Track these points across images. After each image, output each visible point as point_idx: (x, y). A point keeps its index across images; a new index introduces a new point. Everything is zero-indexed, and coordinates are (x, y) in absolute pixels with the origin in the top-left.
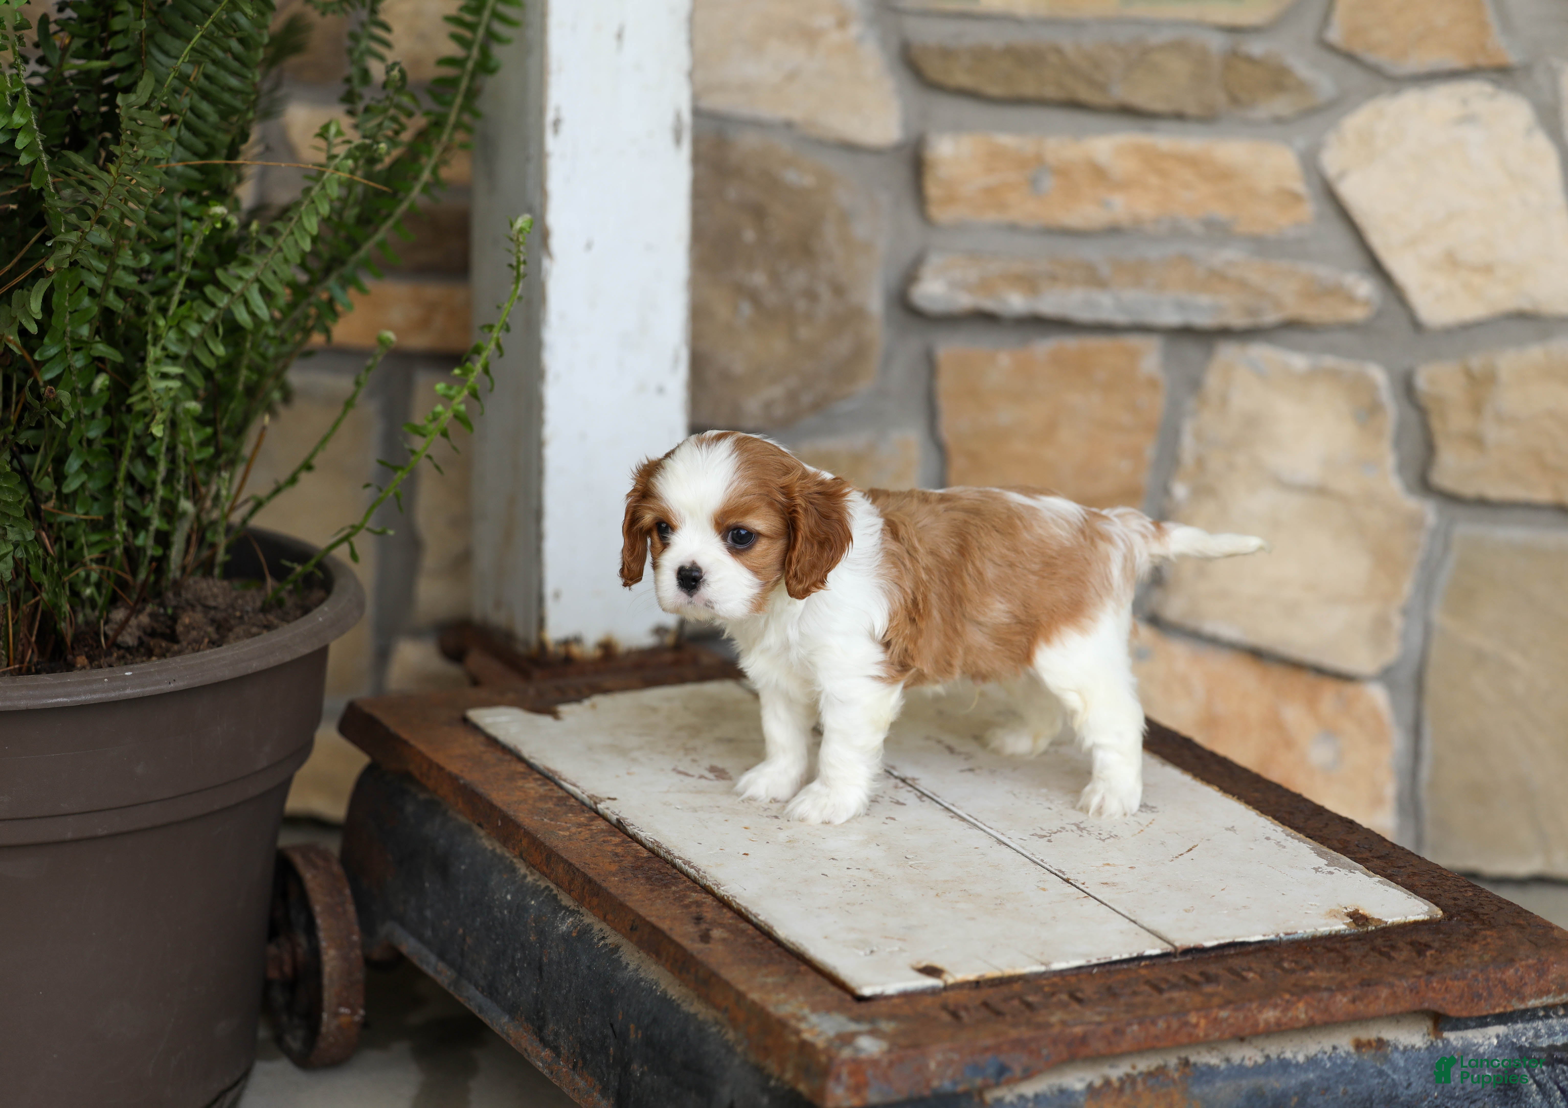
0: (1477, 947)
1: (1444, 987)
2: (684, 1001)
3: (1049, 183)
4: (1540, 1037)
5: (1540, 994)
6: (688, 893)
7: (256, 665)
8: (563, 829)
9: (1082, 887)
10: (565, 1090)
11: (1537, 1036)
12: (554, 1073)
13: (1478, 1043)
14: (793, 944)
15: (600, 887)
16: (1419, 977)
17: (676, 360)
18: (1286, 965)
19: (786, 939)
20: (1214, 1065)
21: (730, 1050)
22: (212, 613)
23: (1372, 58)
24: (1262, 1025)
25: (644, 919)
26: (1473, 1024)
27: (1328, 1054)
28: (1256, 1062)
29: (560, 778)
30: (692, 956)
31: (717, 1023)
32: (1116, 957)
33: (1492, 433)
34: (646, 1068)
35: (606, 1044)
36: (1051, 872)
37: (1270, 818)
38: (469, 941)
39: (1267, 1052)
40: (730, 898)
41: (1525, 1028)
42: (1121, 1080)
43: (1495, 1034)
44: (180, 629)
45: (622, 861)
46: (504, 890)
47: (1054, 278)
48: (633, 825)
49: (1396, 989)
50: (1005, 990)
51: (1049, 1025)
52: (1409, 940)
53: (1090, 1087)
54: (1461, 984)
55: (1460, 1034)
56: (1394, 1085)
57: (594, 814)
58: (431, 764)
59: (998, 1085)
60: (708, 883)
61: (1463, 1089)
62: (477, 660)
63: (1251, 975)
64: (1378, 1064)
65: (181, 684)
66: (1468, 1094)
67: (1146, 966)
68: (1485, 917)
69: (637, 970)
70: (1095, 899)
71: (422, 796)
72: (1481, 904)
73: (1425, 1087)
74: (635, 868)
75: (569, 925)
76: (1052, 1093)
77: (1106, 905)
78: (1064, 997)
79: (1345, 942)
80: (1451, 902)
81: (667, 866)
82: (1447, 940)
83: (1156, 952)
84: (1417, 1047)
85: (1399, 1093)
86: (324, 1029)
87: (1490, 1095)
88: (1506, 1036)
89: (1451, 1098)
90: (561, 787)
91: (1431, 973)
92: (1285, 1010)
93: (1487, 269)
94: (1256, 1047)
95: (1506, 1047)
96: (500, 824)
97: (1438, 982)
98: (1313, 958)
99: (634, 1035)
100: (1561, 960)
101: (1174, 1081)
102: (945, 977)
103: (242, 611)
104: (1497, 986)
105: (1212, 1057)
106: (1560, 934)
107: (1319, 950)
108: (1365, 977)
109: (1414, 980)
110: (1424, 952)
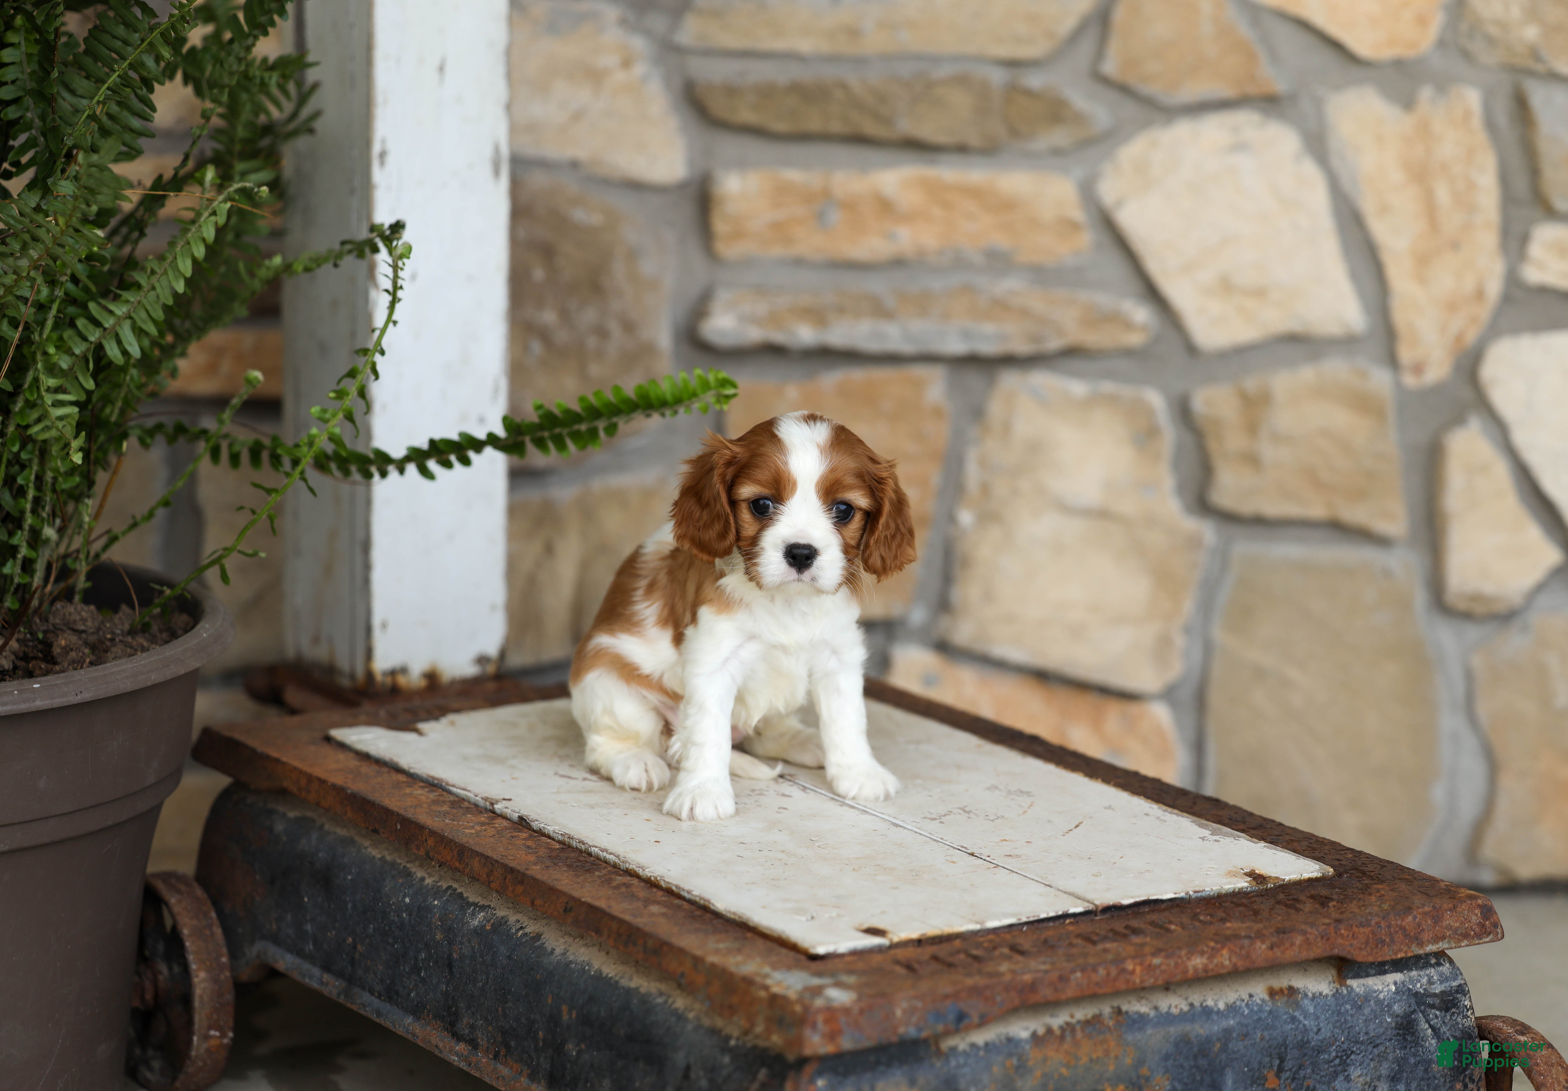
0: (1373, 898)
1: (1351, 934)
2: (622, 978)
3: (835, 217)
4: (1433, 983)
5: (1437, 939)
6: (613, 876)
7: (155, 678)
8: (467, 828)
9: (988, 859)
10: (487, 1080)
11: (1430, 982)
12: (473, 1065)
13: (1378, 990)
14: (734, 914)
15: (524, 875)
16: (1329, 925)
17: (496, 390)
18: (1202, 918)
19: (726, 911)
20: (1144, 1013)
21: (680, 1017)
22: (84, 635)
23: (1144, 89)
24: (1191, 971)
25: (579, 900)
26: (1373, 972)
27: (1246, 1001)
28: (1181, 1010)
29: (447, 784)
30: (638, 929)
32: (1043, 916)
33: (1268, 451)
34: (583, 1046)
35: (533, 1029)
36: (954, 848)
37: (1142, 797)
38: (361, 948)
39: (1190, 1000)
40: (659, 878)
41: (1420, 975)
42: (1061, 1028)
43: (1393, 981)
44: (56, 650)
45: (537, 852)
46: (401, 894)
47: (841, 310)
48: (537, 821)
49: (1308, 936)
50: (947, 945)
51: (998, 975)
52: (1308, 894)
53: (1034, 1035)
54: (1366, 930)
55: (1361, 981)
56: (1306, 1030)
57: (493, 814)
58: (310, 778)
59: (955, 1031)
60: (631, 867)
61: (1367, 1033)
62: (294, 697)
63: (1173, 927)
65: (87, 696)
66: (1371, 1038)
67: (1071, 923)
68: (1372, 874)
69: (565, 954)
70: (1006, 869)
71: (292, 814)
72: (1364, 864)
73: (1332, 1032)
74: (553, 857)
75: (481, 920)
76: (1000, 1041)
77: (1016, 873)
78: (1006, 950)
79: (1250, 897)
80: (1337, 862)
81: (583, 854)
82: (1344, 893)
83: (1079, 909)
84: (1324, 994)
85: (1310, 1037)
86: (193, 1053)
87: (1391, 1040)
88: (1403, 983)
89: (1357, 1042)
90: (450, 792)
91: (1338, 921)
92: (1211, 957)
93: (1260, 293)
94: (1180, 996)
95: (1403, 993)
96: (398, 829)
97: (1345, 930)
98: (1225, 912)
99: (567, 1016)
100: (1455, 907)
101: (1109, 1028)
102: (890, 936)
103: (113, 633)
104: (1398, 932)
105: (1142, 1006)
106: (1446, 885)
107: (1228, 904)
108: (1279, 925)
109: (1324, 927)
110: (1327, 903)
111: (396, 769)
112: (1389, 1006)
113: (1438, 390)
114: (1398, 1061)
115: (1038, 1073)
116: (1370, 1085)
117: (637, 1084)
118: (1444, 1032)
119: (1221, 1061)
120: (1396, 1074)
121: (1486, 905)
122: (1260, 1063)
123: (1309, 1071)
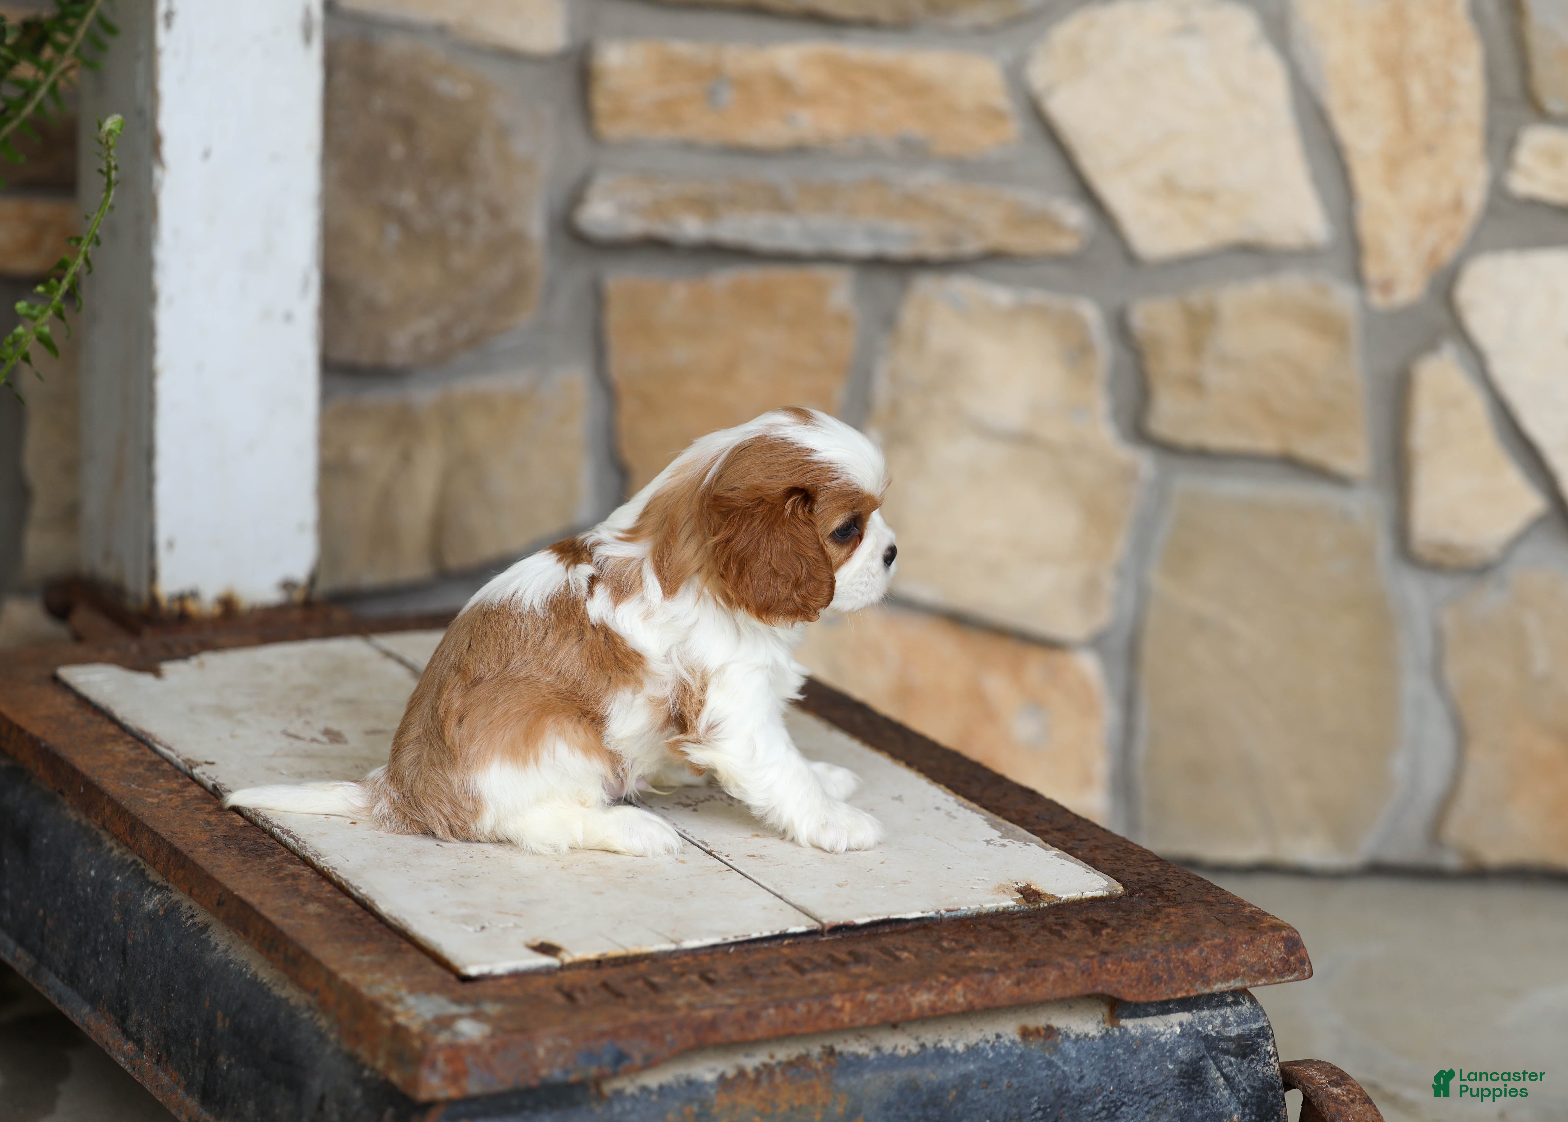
0: (1158, 926)
1: (1119, 968)
2: (275, 985)
3: (728, 96)
4: (1229, 1025)
5: (1226, 977)
6: (285, 864)
8: (152, 796)
9: (725, 859)
10: (148, 1087)
11: (1225, 1024)
12: (136, 1068)
13: (1159, 1031)
14: (395, 919)
15: (186, 857)
16: (1092, 957)
17: (306, 284)
18: (945, 944)
19: (388, 915)
20: (863, 1054)
21: (322, 1038)
24: (914, 1009)
25: (232, 893)
26: (1154, 1011)
27: (991, 1042)
28: (909, 1051)
29: (154, 740)
30: (281, 933)
31: (309, 1008)
32: (755, 935)
33: (1213, 375)
34: (233, 1060)
35: (192, 1035)
36: (693, 843)
37: (942, 787)
38: (50, 923)
39: (922, 1040)
40: (331, 870)
41: (1212, 1016)
42: (757, 1070)
43: (1177, 1022)
45: (214, 830)
46: (88, 866)
47: (734, 202)
49: (1066, 970)
50: (629, 970)
51: (674, 1008)
52: (1084, 917)
53: (722, 1078)
54: (1139, 965)
55: (1138, 1021)
56: (1065, 1077)
57: (188, 780)
58: (11, 725)
59: (615, 1075)
60: (308, 854)
61: (1142, 1082)
62: (83, 617)
64: (1047, 1055)
66: (1147, 1088)
67: (790, 945)
68: (1171, 893)
69: (227, 951)
70: (740, 872)
72: (1167, 880)
73: (1099, 1079)
74: (228, 838)
75: (156, 903)
76: (679, 1084)
77: (750, 879)
78: (695, 978)
79: (1013, 919)
80: (1135, 877)
81: (264, 835)
82: (1126, 918)
83: (802, 929)
84: (1090, 1035)
85: (1070, 1086)
87: (1172, 1090)
88: (1191, 1024)
89: (1129, 1092)
90: (155, 751)
91: (1105, 953)
92: (940, 994)
93: (1208, 196)
94: (910, 1035)
95: (1191, 1036)
96: (82, 791)
97: (1113, 964)
98: (976, 937)
99: (221, 1023)
100: (1252, 940)
101: (816, 1072)
102: (563, 955)
104: (1179, 967)
105: (861, 1045)
106: (1251, 912)
107: (983, 928)
108: (1032, 957)
109: (1086, 960)
110: (1100, 930)
111: (112, 719)
112: (1172, 1051)
113: (1408, 312)
114: (1180, 1114)
117: (277, 1111)
118: (1240, 1082)
119: (956, 1112)
121: (1291, 938)
122: (1006, 1114)
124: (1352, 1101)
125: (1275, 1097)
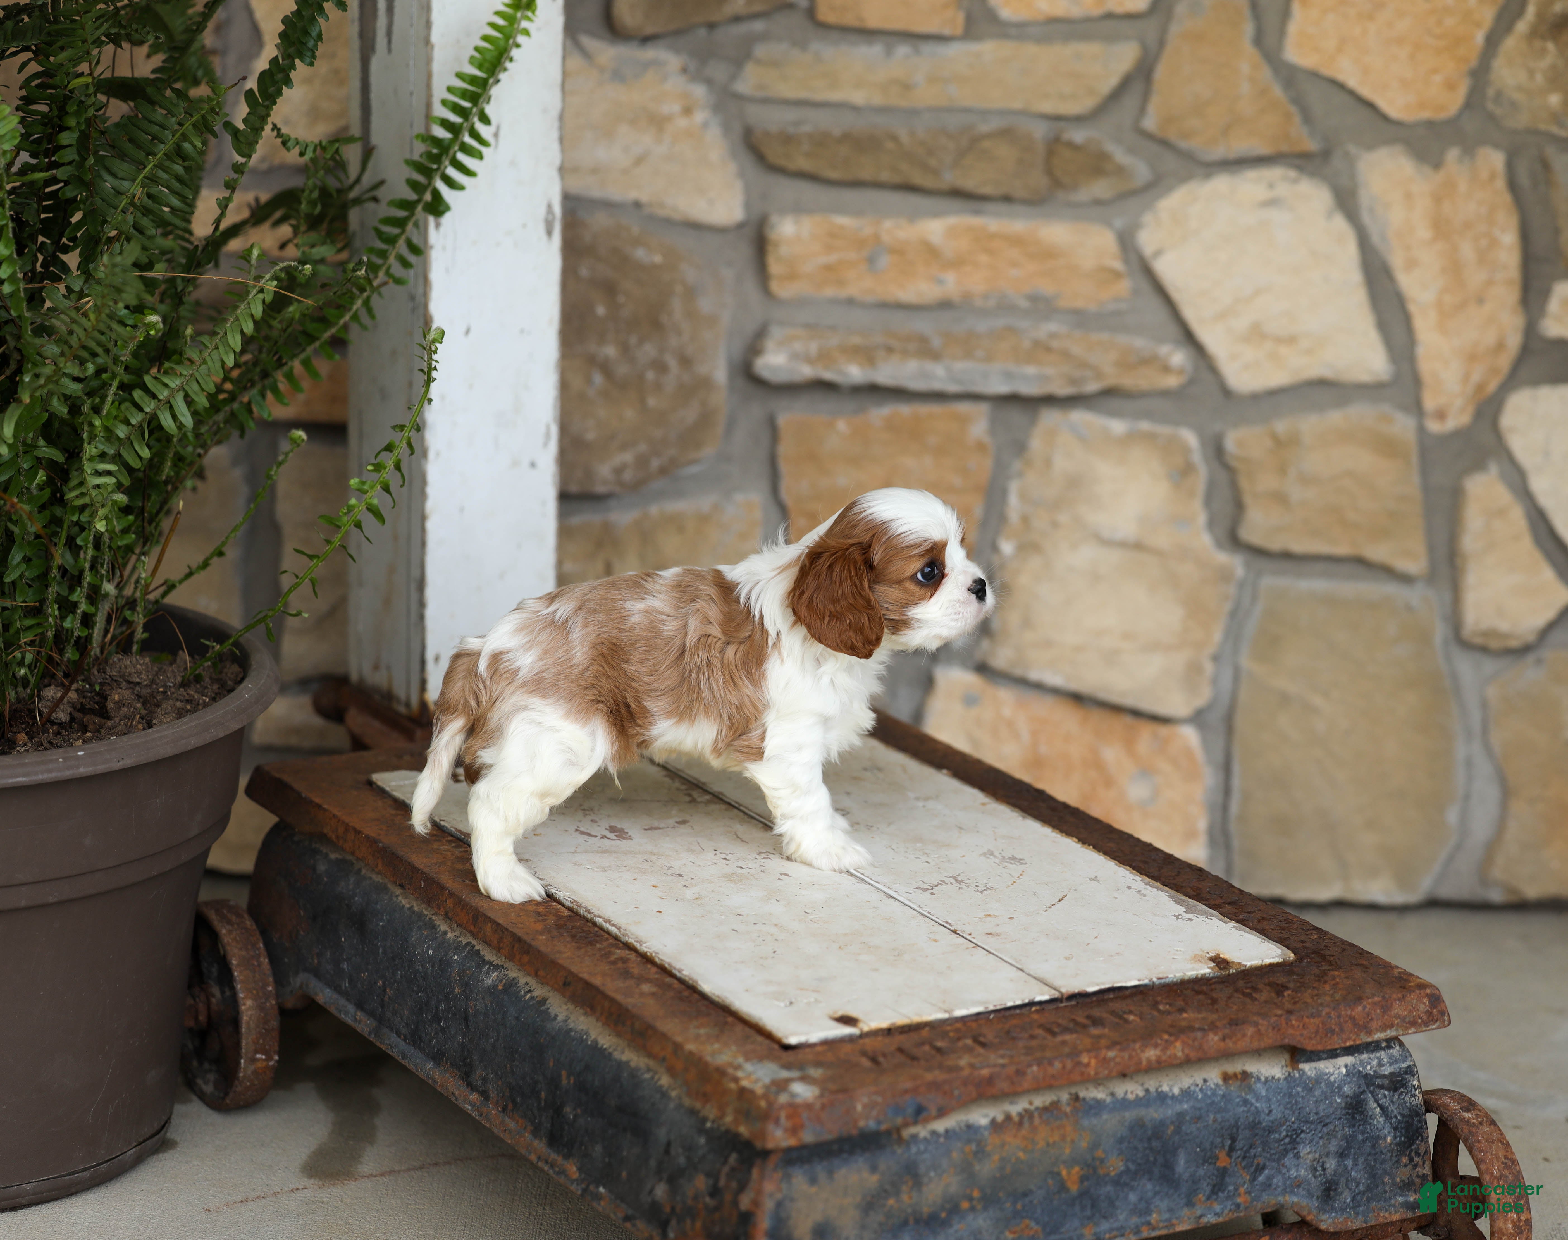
0: (1327, 987)
1: (1301, 1025)
2: (615, 1050)
3: (885, 261)
4: (1383, 1065)
5: (1384, 1028)
6: (612, 950)
7: (194, 741)
9: (969, 937)
10: (496, 1131)
11: (1380, 1064)
12: (483, 1115)
13: (1329, 1072)
14: (718, 997)
15: (530, 946)
16: (1280, 1016)
17: (547, 436)
18: (1161, 1007)
19: (710, 993)
20: (1101, 1099)
21: (664, 1095)
22: (138, 688)
23: (1183, 144)
24: (1144, 1063)
25: (577, 976)
26: (1325, 1056)
27: (1200, 1086)
28: (1137, 1095)
30: (627, 1010)
31: (649, 1070)
32: (1010, 1004)
33: (1296, 492)
34: (579, 1111)
35: (537, 1089)
36: (939, 924)
37: (1128, 868)
38: (390, 992)
39: (1146, 1086)
40: (654, 955)
41: (1370, 1058)
42: (1020, 1115)
43: (1344, 1063)
44: (110, 705)
45: (545, 920)
46: (426, 946)
47: (889, 350)
49: (1260, 1027)
50: (914, 1037)
51: (958, 1069)
52: (1267, 981)
53: (993, 1122)
54: (1317, 1020)
55: (1313, 1065)
56: (1258, 1112)
58: (347, 827)
59: (915, 1123)
60: (630, 940)
61: (1317, 1114)
62: (355, 718)
63: (1131, 1017)
64: (1243, 1094)
65: (128, 762)
66: (1321, 1118)
67: (1037, 1011)
68: (1332, 958)
69: (566, 1021)
70: (983, 949)
71: (333, 856)
72: (1326, 946)
73: (1283, 1113)
74: (559, 927)
75: (494, 979)
76: (960, 1128)
77: (993, 954)
78: (969, 1042)
79: (1211, 985)
80: (1300, 945)
81: (588, 924)
82: (1301, 980)
83: (1046, 997)
84: (1276, 1078)
85: (1261, 1119)
86: (240, 1074)
87: (1340, 1119)
88: (1354, 1065)
89: (1307, 1122)
91: (1290, 1012)
92: (1164, 1050)
93: (1291, 340)
94: (1137, 1082)
95: (1354, 1075)
96: (423, 885)
97: (1296, 1020)
98: (1184, 1000)
99: (565, 1080)
100: (1404, 997)
101: (1066, 1114)
102: (861, 1025)
103: (165, 686)
104: (1347, 1022)
105: (1099, 1092)
106: (1400, 973)
107: (1188, 992)
108: (1233, 1016)
109: (1275, 1018)
110: (1282, 992)
112: (1340, 1088)
113: (1459, 435)
114: (1346, 1138)
115: (996, 1157)
116: (1318, 1162)
117: (625, 1153)
118: (1392, 1111)
119: (1173, 1143)
120: (1344, 1150)
121: (1434, 994)
122: (1212, 1143)
123: (1259, 1149)
124: (1481, 1123)
125: (1419, 1121)
